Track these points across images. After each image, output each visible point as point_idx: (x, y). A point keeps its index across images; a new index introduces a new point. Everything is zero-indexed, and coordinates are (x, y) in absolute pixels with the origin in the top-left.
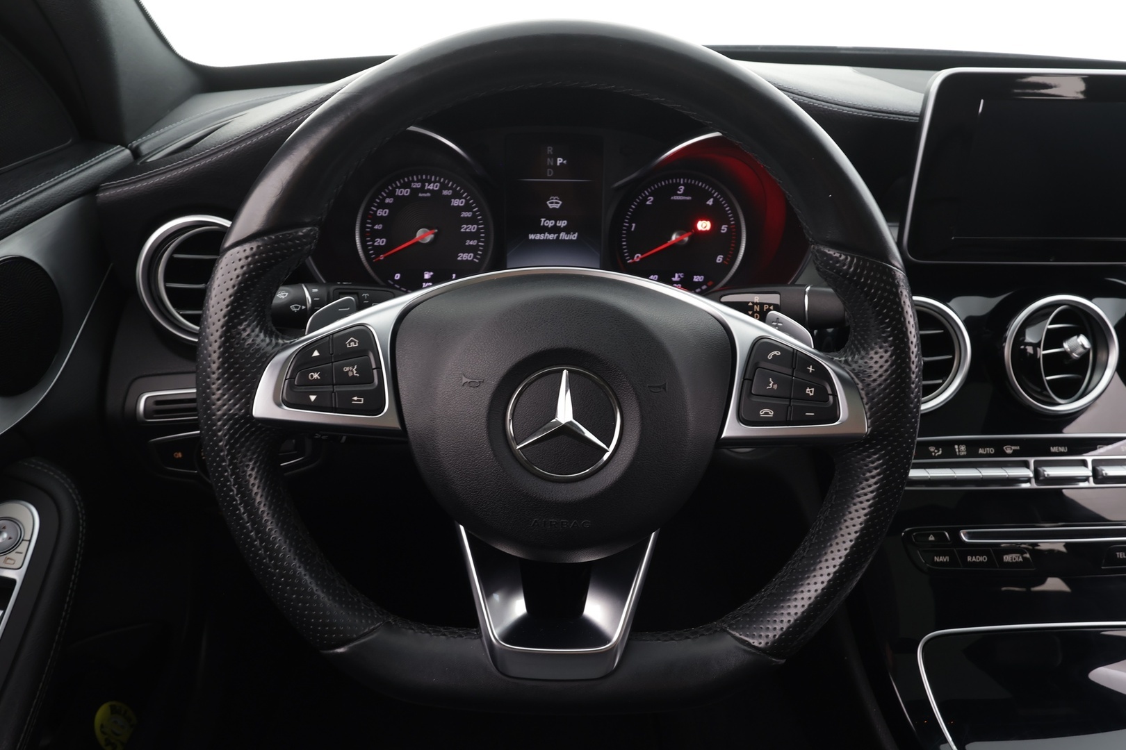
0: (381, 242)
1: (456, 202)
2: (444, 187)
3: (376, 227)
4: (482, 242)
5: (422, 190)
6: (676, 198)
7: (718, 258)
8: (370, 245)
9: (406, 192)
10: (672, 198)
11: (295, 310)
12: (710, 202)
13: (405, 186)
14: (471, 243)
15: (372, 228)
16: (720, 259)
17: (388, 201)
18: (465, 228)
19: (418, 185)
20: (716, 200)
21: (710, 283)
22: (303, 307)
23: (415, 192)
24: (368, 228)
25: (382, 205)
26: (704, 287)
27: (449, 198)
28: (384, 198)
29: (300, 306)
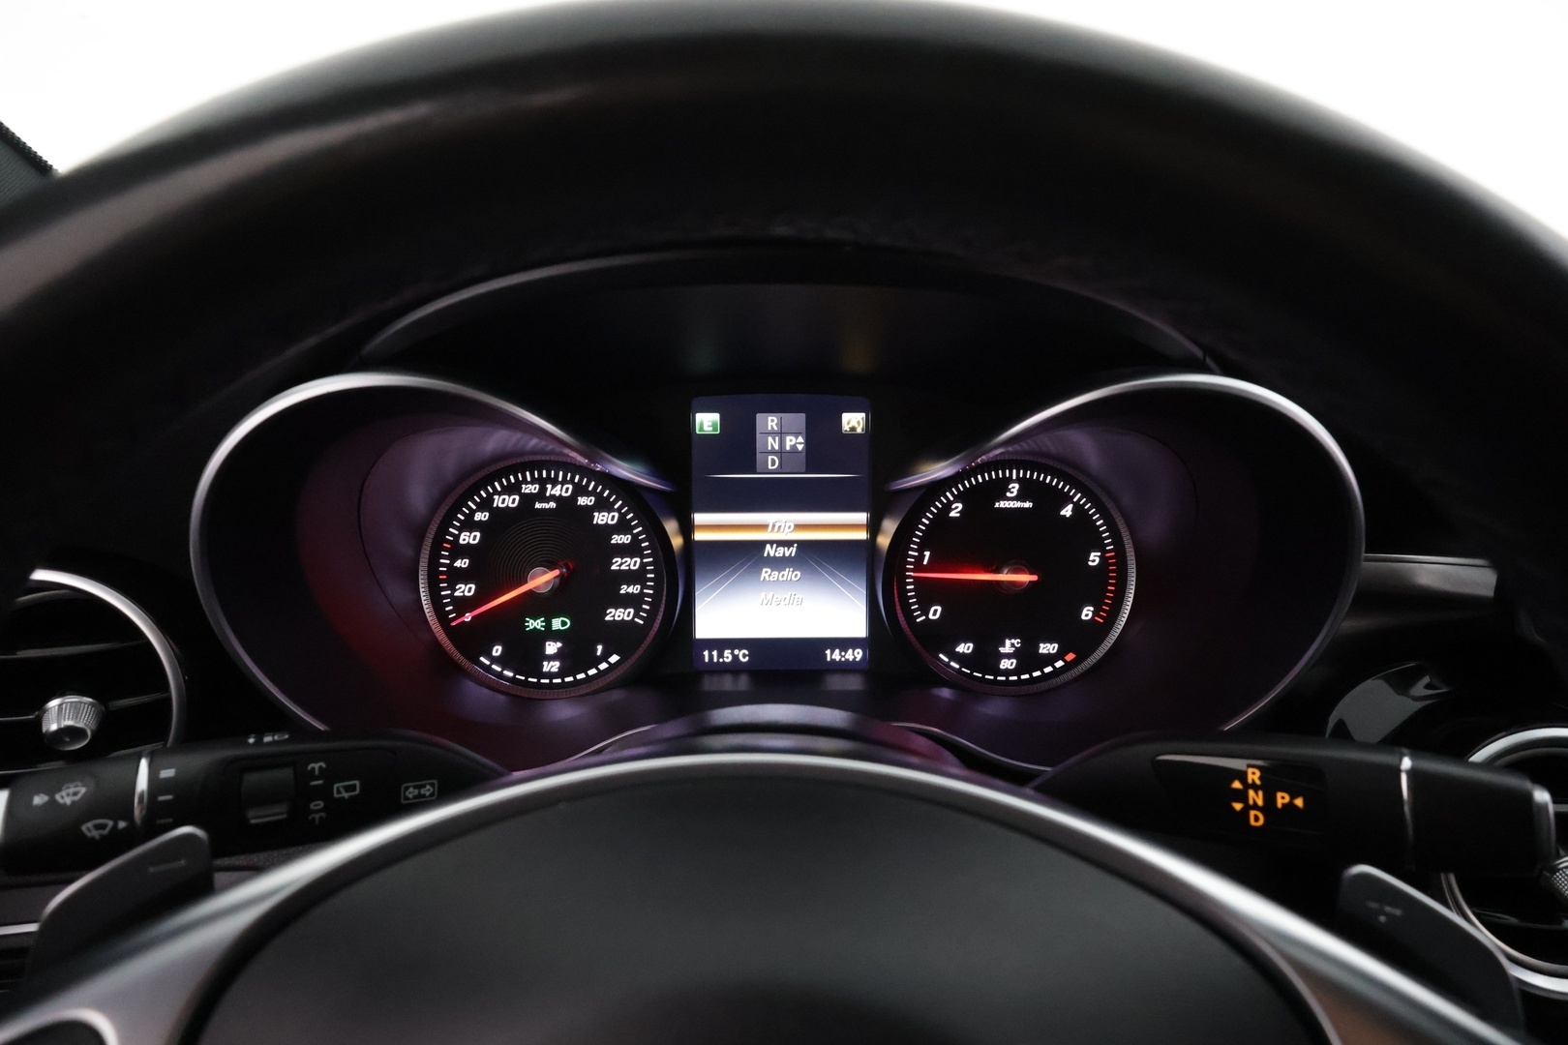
0: (466, 590)
1: (601, 518)
2: (580, 490)
3: (458, 564)
4: (649, 587)
5: (541, 496)
6: (1003, 504)
7: (1085, 612)
8: (446, 597)
9: (511, 501)
10: (997, 505)
11: (95, 834)
12: (1067, 511)
13: (510, 490)
14: (631, 590)
15: (450, 566)
16: (1087, 613)
17: (480, 516)
18: (619, 564)
19: (533, 489)
20: (1077, 507)
21: (1070, 657)
22: (122, 824)
23: (528, 500)
24: (444, 565)
25: (469, 525)
26: (1059, 664)
27: (589, 511)
28: (473, 512)
29: (110, 823)
